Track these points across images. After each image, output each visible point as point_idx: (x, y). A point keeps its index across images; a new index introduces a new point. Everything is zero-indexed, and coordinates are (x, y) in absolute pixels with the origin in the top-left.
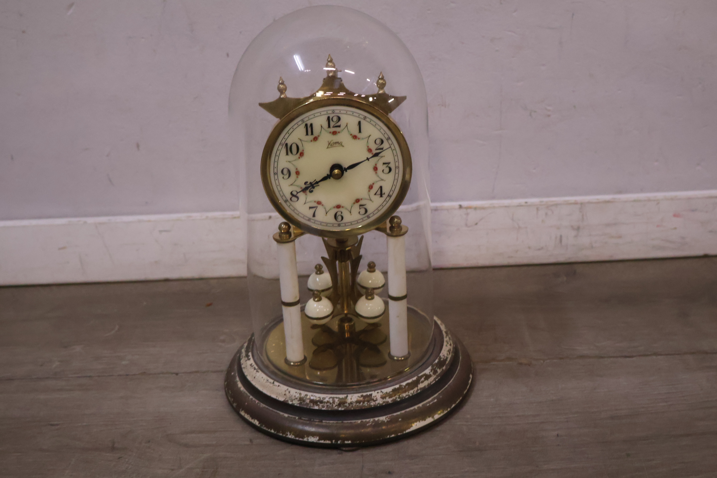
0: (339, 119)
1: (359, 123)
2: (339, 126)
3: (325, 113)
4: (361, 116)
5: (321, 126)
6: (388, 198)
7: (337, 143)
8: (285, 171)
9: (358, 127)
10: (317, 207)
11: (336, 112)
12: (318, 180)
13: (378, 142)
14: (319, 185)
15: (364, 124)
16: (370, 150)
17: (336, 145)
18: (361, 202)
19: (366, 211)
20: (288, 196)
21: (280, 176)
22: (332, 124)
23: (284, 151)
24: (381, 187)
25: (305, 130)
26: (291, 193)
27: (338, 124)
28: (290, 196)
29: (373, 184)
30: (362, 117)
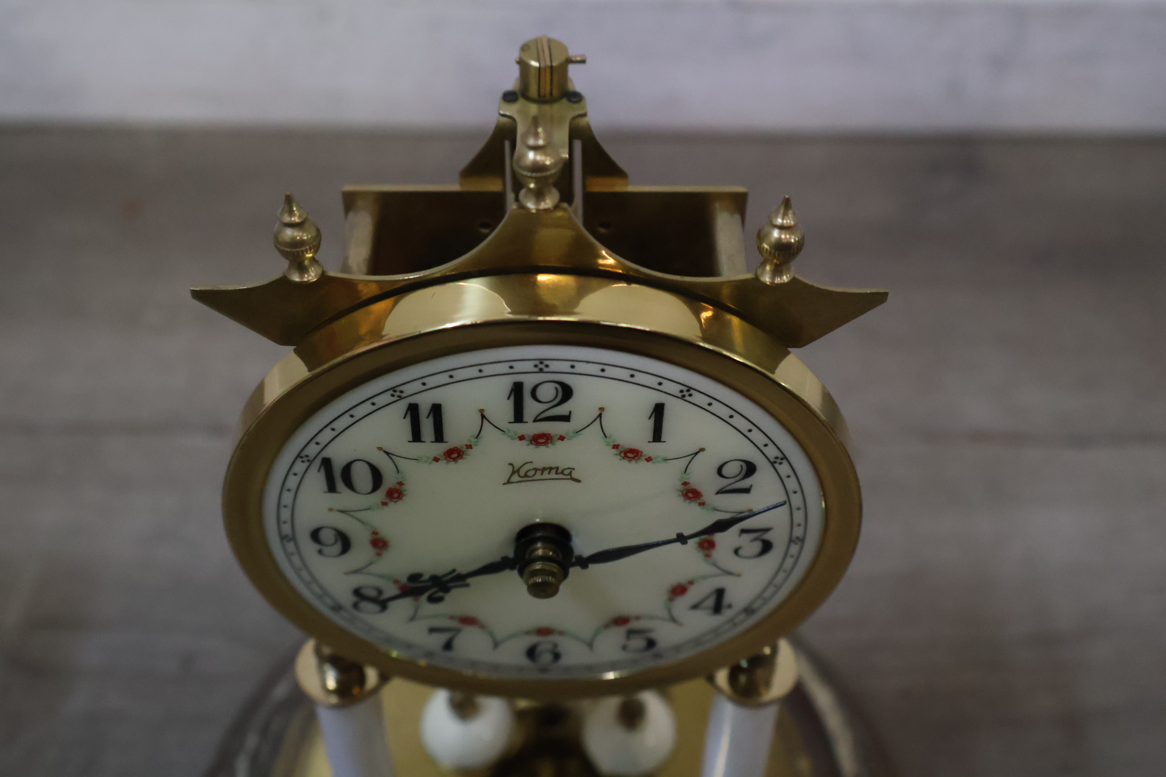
0: (566, 392)
1: (659, 411)
2: (566, 418)
3: (503, 368)
4: (667, 386)
5: (483, 417)
6: (742, 616)
7: (551, 469)
8: (327, 536)
9: (650, 424)
10: (458, 631)
11: (554, 366)
12: (463, 570)
13: (732, 469)
14: (467, 585)
15: (675, 411)
16: (691, 494)
17: (546, 475)
18: (634, 625)
19: (651, 644)
20: (346, 598)
21: (309, 548)
22: (531, 408)
23: (316, 479)
24: (720, 593)
25: (407, 424)
26: (357, 592)
27: (562, 410)
28: (354, 599)
29: (691, 583)
30: (675, 389)
